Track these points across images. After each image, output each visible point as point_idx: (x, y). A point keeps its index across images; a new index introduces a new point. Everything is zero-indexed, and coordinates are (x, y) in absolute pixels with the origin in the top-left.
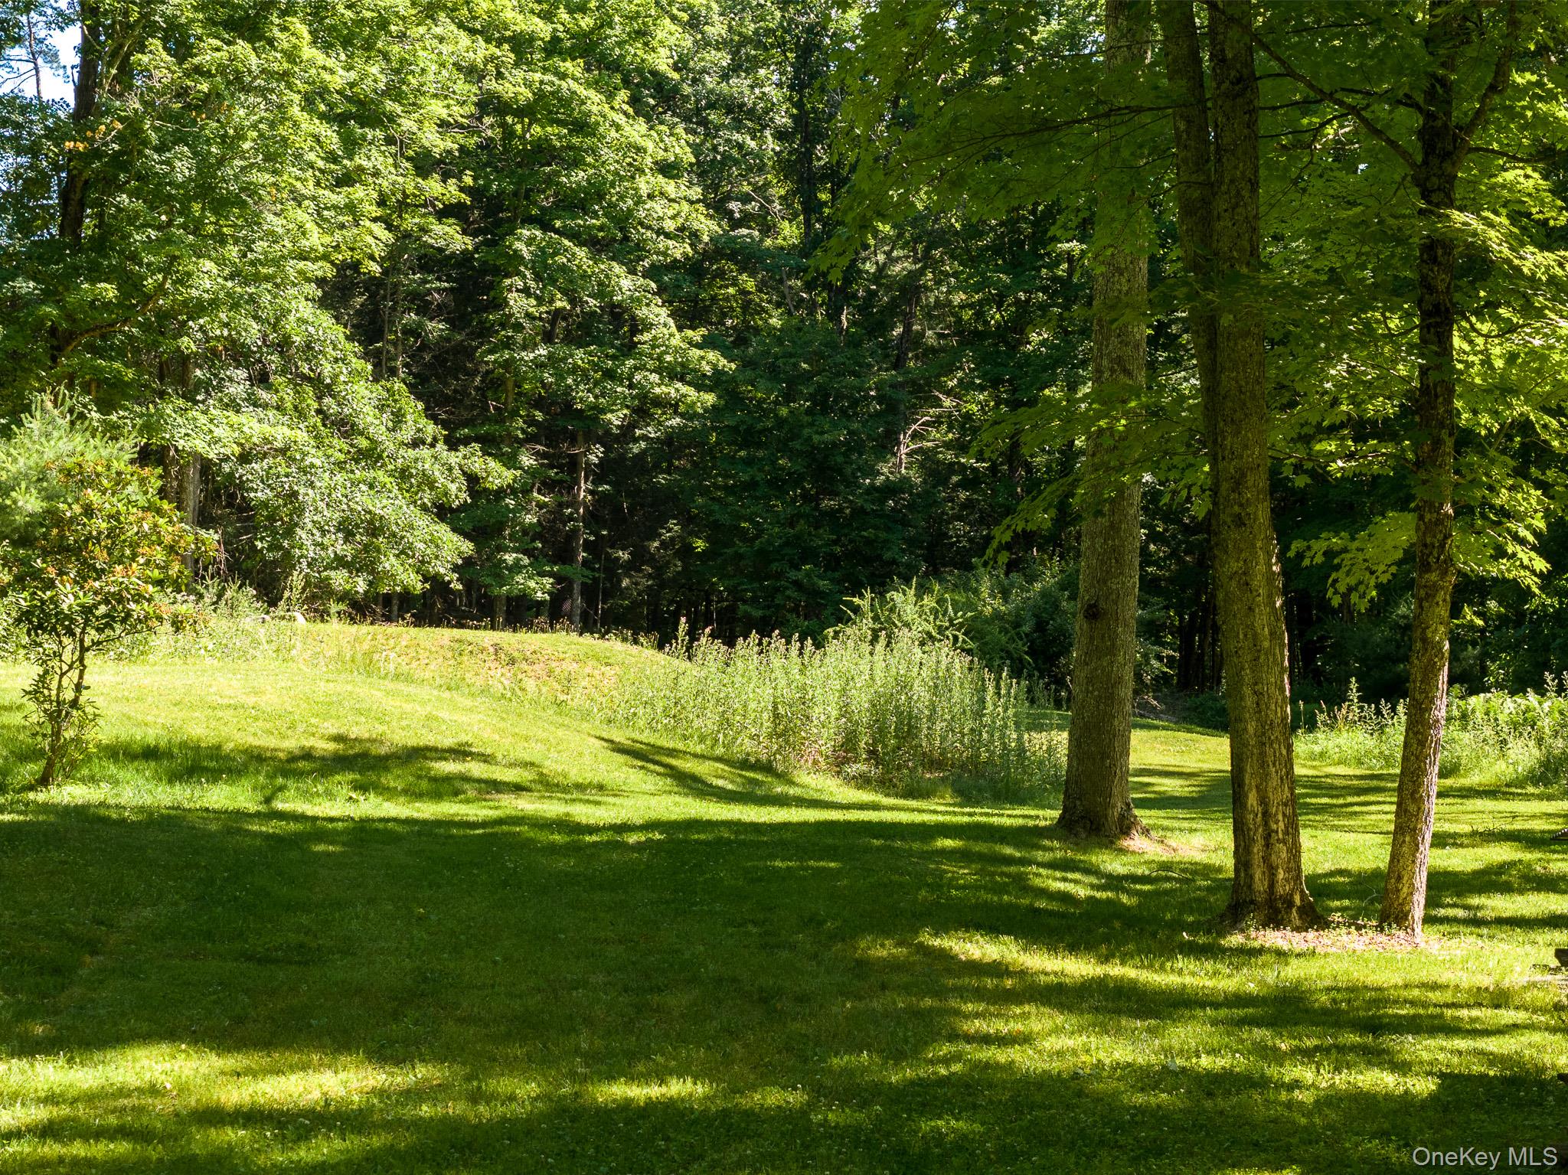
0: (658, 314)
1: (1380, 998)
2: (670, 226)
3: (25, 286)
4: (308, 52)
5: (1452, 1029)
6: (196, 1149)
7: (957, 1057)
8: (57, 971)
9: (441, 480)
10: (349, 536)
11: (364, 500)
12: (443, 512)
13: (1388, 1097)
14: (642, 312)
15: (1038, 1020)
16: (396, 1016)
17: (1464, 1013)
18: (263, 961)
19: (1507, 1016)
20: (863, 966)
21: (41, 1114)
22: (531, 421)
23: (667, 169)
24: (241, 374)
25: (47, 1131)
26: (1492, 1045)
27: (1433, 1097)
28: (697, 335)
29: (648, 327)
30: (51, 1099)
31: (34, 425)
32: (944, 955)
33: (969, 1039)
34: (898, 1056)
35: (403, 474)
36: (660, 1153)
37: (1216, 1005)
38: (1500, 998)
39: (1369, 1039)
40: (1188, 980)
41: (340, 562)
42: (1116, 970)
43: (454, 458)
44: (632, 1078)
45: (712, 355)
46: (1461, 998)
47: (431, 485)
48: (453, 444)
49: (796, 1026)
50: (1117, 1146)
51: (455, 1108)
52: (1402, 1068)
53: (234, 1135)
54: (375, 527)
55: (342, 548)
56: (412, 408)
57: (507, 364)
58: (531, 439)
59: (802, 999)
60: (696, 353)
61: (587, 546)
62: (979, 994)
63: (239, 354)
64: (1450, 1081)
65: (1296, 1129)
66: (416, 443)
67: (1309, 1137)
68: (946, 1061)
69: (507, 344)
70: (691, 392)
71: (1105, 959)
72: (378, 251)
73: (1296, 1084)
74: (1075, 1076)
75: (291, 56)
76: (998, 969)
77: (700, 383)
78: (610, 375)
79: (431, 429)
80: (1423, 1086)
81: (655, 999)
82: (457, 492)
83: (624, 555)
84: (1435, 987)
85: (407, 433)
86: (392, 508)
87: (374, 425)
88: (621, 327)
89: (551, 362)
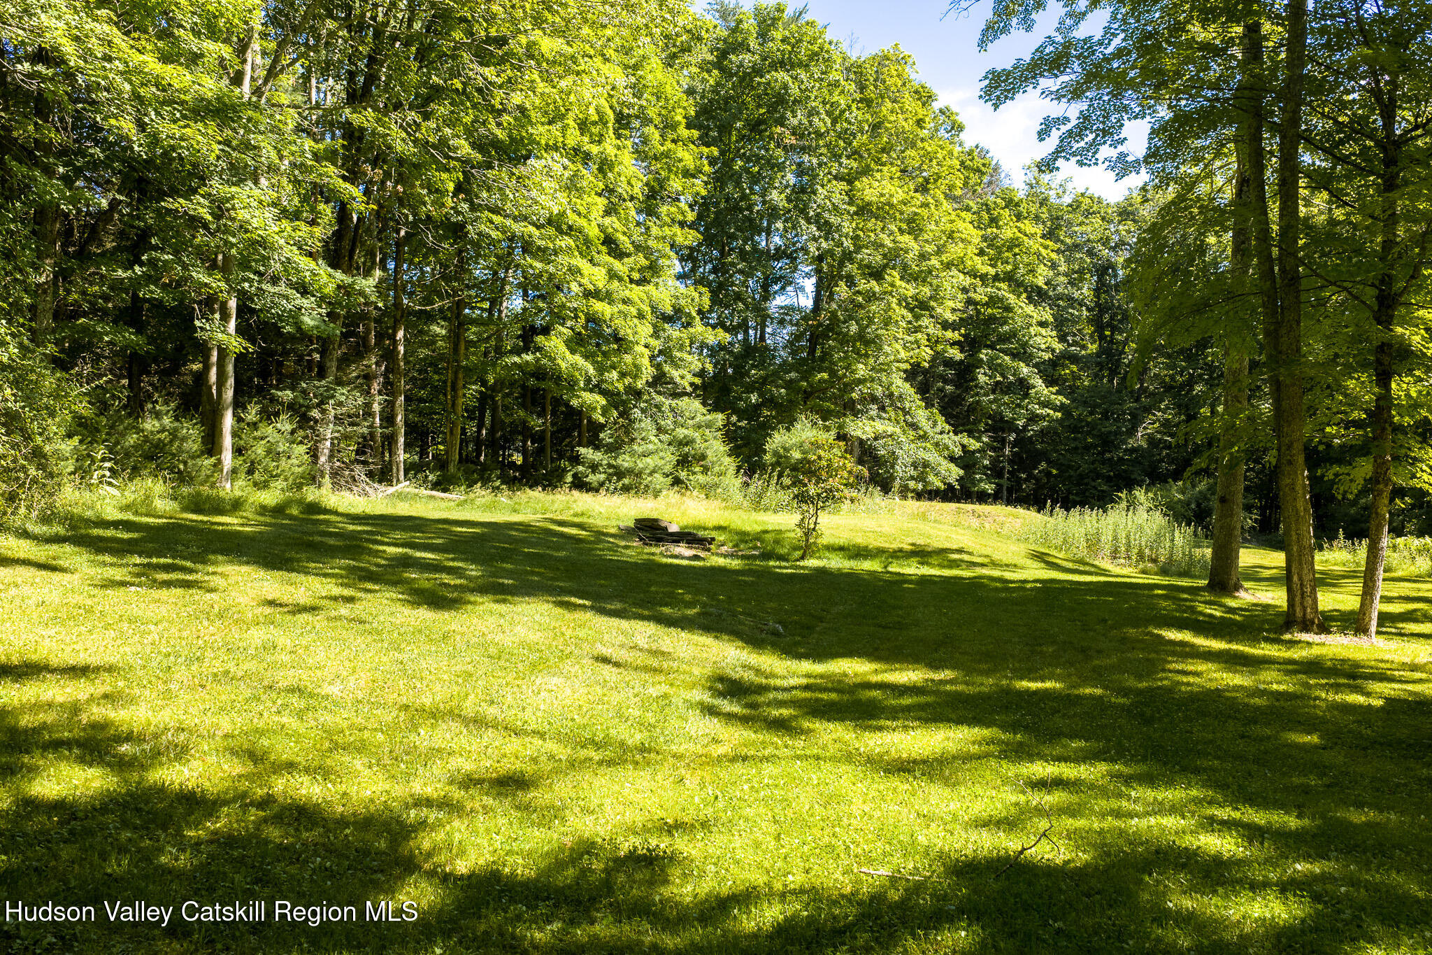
0: (1038, 382)
1: (1356, 665)
2: (1043, 347)
3: (793, 375)
4: (898, 283)
5: (1391, 680)
6: (863, 698)
7: (1166, 678)
8: (808, 628)
9: (952, 447)
10: (916, 468)
11: (922, 454)
12: (952, 459)
13: (1361, 706)
14: (1032, 381)
15: (1201, 667)
16: (936, 651)
17: (1396, 673)
18: (884, 627)
19: (1418, 675)
20: (1124, 640)
21: (804, 681)
22: (987, 424)
23: (1042, 324)
24: (875, 406)
25: (807, 688)
26: (1410, 687)
27: (1382, 708)
28: (1054, 390)
29: (1034, 386)
30: (808, 676)
31: (798, 426)
32: (1159, 636)
33: (1170, 671)
34: (1140, 677)
35: (937, 444)
36: (1041, 709)
37: (1280, 663)
38: (1414, 668)
39: (1351, 682)
40: (1267, 652)
41: (912, 478)
42: (1234, 647)
43: (956, 438)
44: (1030, 680)
45: (1060, 397)
46: (1394, 666)
47: (948, 449)
48: (956, 433)
49: (1097, 662)
50: (1236, 718)
51: (960, 688)
52: (1368, 694)
53: (876, 693)
54: (926, 465)
55: (913, 472)
56: (941, 419)
57: (978, 402)
58: (986, 431)
59: (1099, 652)
60: (1053, 397)
61: (1009, 472)
62: (1174, 654)
63: (874, 399)
64: (1389, 700)
65: (1317, 717)
66: (941, 433)
67: (1323, 721)
68: (1161, 679)
69: (977, 394)
70: (1051, 412)
71: (1230, 642)
72: (928, 358)
73: (1316, 698)
74: (1217, 689)
75: (892, 285)
76: (1182, 644)
77: (1055, 408)
78: (1019, 406)
79: (947, 427)
80: (1379, 703)
81: (1039, 649)
82: (958, 452)
83: (1024, 475)
84: (1382, 661)
85: (938, 429)
86: (933, 457)
87: (925, 425)
88: (1023, 386)
89: (995, 401)
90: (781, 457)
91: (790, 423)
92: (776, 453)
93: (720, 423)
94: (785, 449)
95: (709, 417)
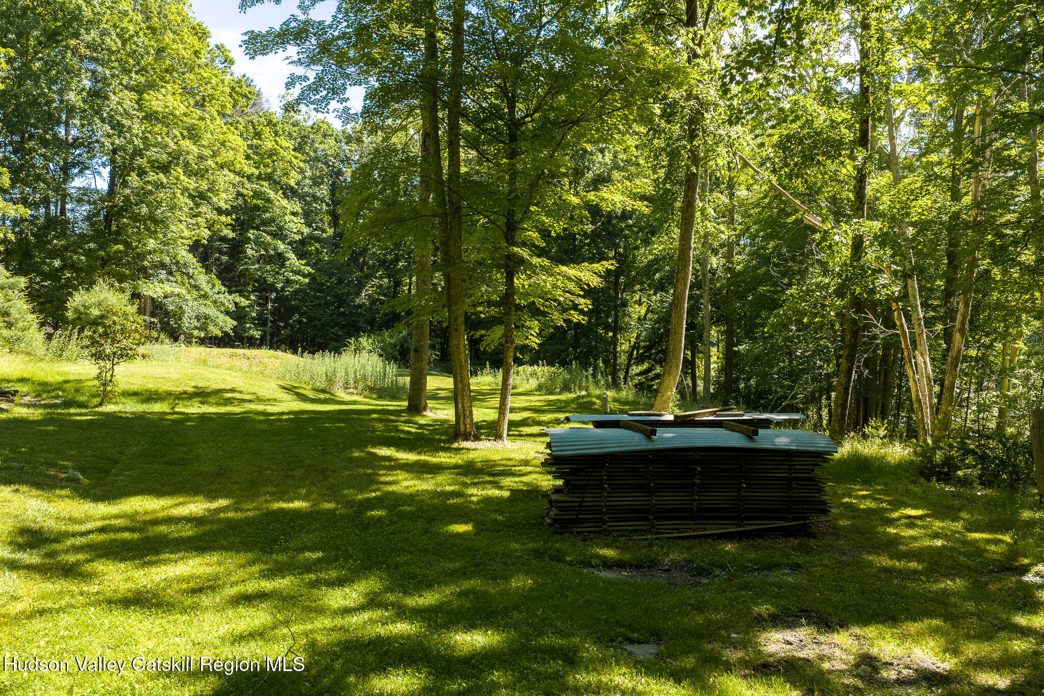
0: (291, 255)
1: (494, 464)
2: (295, 230)
3: (92, 245)
4: (182, 177)
5: (513, 474)
6: (150, 534)
7: (378, 490)
8: (105, 471)
9: (227, 304)
10: (198, 320)
11: (203, 310)
12: (227, 313)
13: (497, 498)
14: (287, 255)
15: (401, 475)
16: (212, 482)
17: (517, 468)
18: (171, 464)
19: (529, 469)
20: (351, 459)
21: (100, 524)
22: (254, 286)
23: (294, 214)
24: (164, 272)
25: (102, 530)
26: (524, 479)
27: (509, 497)
28: (303, 262)
29: (289, 259)
30: (104, 518)
31: (96, 288)
32: (374, 454)
33: (382, 483)
34: (362, 490)
35: (215, 302)
36: (292, 527)
37: (450, 468)
38: (526, 463)
39: (492, 479)
40: (443, 460)
41: (196, 328)
42: (423, 457)
43: (230, 297)
44: (284, 501)
45: (308, 268)
46: (516, 463)
47: (224, 305)
48: (230, 293)
49: (332, 480)
50: (422, 517)
51: (231, 514)
52: (501, 488)
53: (163, 529)
54: (207, 317)
55: (198, 325)
56: (218, 282)
57: (247, 269)
58: (254, 291)
59: (334, 471)
60: (303, 267)
61: (271, 322)
62: (385, 468)
63: (163, 265)
64: (514, 492)
65: (472, 510)
66: (218, 293)
67: (476, 512)
68: (375, 491)
69: (246, 263)
70: (301, 278)
71: (419, 453)
72: (206, 237)
73: (472, 495)
74: (411, 495)
75: (177, 179)
76: (389, 459)
77: (304, 276)
78: (277, 273)
79: (223, 289)
80: (506, 494)
81: (290, 473)
82: (232, 308)
83: (282, 324)
84: (510, 460)
85: (216, 290)
86: (212, 311)
87: (206, 287)
88: (281, 259)
89: (260, 269)
90: (81, 313)
91: (90, 284)
92: (76, 311)
93: (23, 285)
94: (85, 307)
95: (11, 280)
